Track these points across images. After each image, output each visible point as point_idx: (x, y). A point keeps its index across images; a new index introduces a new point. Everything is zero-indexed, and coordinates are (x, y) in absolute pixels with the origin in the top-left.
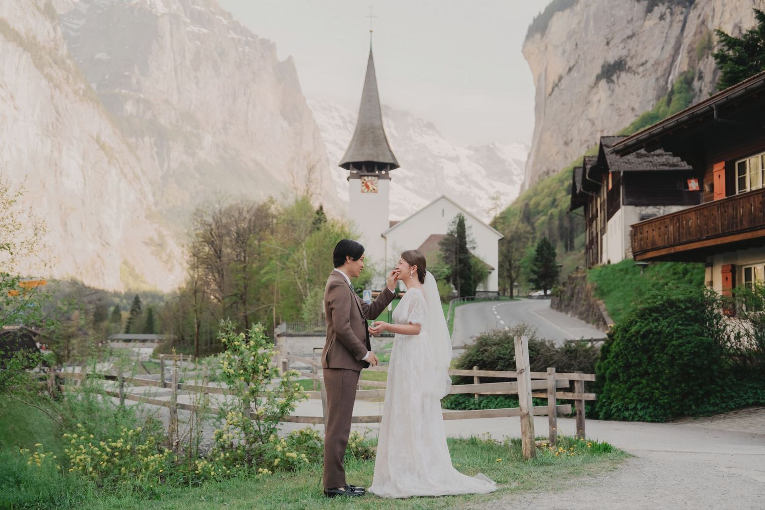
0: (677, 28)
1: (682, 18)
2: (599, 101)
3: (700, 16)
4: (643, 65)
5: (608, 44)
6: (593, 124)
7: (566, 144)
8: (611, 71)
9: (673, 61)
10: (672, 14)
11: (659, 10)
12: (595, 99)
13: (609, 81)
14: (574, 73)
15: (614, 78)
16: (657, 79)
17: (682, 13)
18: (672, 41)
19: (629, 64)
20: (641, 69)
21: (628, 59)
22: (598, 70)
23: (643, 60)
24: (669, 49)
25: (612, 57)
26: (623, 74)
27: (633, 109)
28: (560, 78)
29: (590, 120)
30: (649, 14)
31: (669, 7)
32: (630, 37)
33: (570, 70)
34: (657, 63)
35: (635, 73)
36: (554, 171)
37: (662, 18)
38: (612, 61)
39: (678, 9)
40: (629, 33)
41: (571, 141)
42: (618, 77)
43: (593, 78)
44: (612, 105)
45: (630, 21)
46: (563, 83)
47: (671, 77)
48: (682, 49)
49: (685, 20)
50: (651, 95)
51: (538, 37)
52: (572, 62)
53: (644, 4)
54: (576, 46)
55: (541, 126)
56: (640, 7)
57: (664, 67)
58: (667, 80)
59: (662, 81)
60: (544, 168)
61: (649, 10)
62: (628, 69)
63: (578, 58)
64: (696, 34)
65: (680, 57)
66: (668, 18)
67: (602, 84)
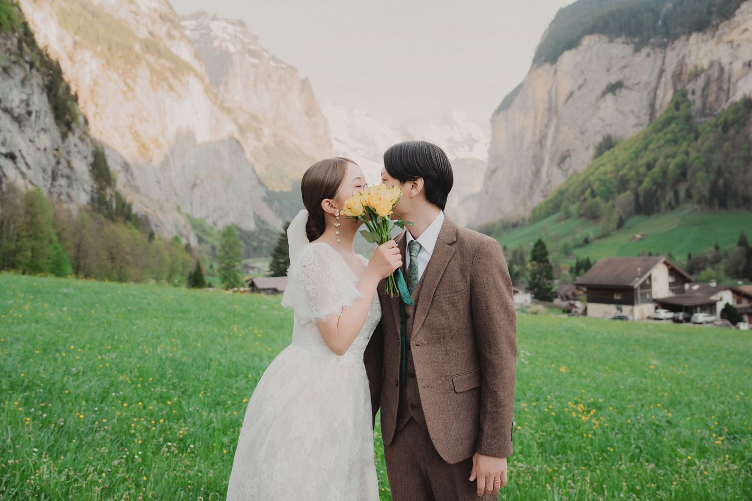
0: (659, 63)
1: (662, 55)
2: (606, 107)
3: (678, 55)
4: (637, 84)
5: (608, 71)
6: (603, 120)
7: (582, 133)
8: (614, 88)
10: (655, 53)
11: (645, 51)
12: (604, 105)
13: (614, 94)
14: (584, 89)
15: (617, 92)
16: (649, 94)
17: (661, 52)
18: (657, 70)
19: (626, 83)
20: (636, 87)
21: (625, 81)
22: (603, 87)
23: (637, 81)
24: (655, 74)
25: (613, 79)
26: (623, 91)
27: (633, 112)
28: (573, 92)
29: (601, 119)
30: (638, 54)
31: (652, 49)
32: (625, 67)
33: (580, 87)
34: (647, 84)
35: (631, 89)
36: (573, 150)
37: (648, 55)
38: (613, 82)
39: (658, 50)
40: (622, 64)
41: (586, 131)
42: (620, 92)
43: (599, 92)
44: (617, 109)
45: (623, 57)
46: (576, 95)
47: (658, 92)
48: (664, 74)
49: (664, 58)
50: (645, 103)
51: (547, 66)
52: (580, 82)
53: (632, 47)
54: (582, 72)
55: (554, 122)
56: (629, 49)
57: (653, 84)
58: (655, 94)
59: (652, 95)
60: (565, 148)
61: (637, 50)
62: (627, 87)
63: (585, 80)
64: (677, 66)
65: (663, 80)
66: (652, 55)
67: (609, 96)
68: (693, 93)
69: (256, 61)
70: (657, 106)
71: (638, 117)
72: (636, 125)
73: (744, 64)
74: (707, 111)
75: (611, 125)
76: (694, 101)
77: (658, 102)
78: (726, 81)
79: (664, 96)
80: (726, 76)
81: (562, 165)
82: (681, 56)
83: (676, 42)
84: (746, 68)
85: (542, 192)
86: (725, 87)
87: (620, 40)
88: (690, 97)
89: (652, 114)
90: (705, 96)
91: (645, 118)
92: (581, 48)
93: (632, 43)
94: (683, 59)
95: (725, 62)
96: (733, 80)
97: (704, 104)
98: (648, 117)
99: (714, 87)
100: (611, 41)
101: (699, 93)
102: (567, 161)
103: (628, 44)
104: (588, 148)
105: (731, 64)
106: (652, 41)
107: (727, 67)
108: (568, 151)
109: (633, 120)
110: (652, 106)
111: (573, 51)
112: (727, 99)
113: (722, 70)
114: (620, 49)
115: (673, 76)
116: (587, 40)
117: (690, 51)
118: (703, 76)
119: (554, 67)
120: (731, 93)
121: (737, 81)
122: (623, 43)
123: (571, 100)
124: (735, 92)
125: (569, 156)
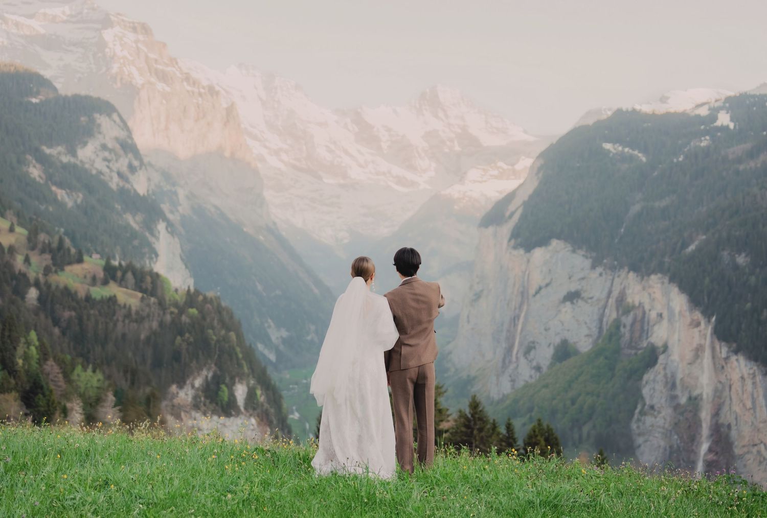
0: (608, 284)
1: (611, 277)
2: (566, 312)
3: (621, 284)
4: (591, 298)
5: (570, 278)
6: (563, 325)
7: (546, 330)
8: (572, 297)
9: (607, 301)
10: (606, 274)
11: (599, 270)
12: (564, 310)
13: (572, 303)
14: (549, 289)
15: (575, 301)
16: (599, 310)
17: (611, 275)
18: (607, 290)
19: (584, 295)
20: (590, 301)
21: (582, 292)
22: (564, 292)
23: (591, 295)
24: (605, 293)
25: (573, 287)
26: (580, 301)
27: (586, 323)
28: (540, 288)
29: (561, 322)
30: (594, 270)
31: (605, 269)
32: (583, 279)
33: (547, 285)
34: (599, 300)
35: (586, 302)
36: (538, 343)
37: (601, 275)
38: (573, 290)
39: (609, 272)
40: (581, 275)
41: (549, 329)
42: (577, 301)
43: (561, 296)
44: (574, 317)
45: (582, 269)
46: (543, 292)
47: (606, 310)
48: (611, 296)
49: (613, 280)
50: (596, 317)
51: (522, 251)
52: (547, 281)
53: (590, 260)
54: (550, 270)
55: (525, 307)
56: (588, 263)
57: (602, 303)
58: (604, 311)
59: (601, 311)
60: (531, 339)
61: (593, 267)
62: (583, 299)
63: (552, 279)
64: (619, 293)
65: (610, 300)
66: (604, 276)
67: (568, 304)
68: (625, 326)
69: (168, 89)
70: (604, 323)
71: (589, 329)
72: (587, 336)
73: (658, 314)
74: (633, 344)
75: (568, 330)
76: (625, 334)
77: (605, 320)
78: (646, 324)
79: (610, 316)
80: (646, 319)
81: (527, 355)
82: (622, 286)
83: (622, 270)
84: (659, 317)
85: (510, 376)
86: (646, 328)
87: (581, 252)
88: (622, 329)
89: (601, 328)
90: (632, 332)
91: (595, 331)
92: (550, 248)
93: (591, 257)
94: (624, 288)
95: (647, 307)
96: (651, 324)
97: (631, 338)
98: (598, 330)
99: (638, 326)
100: (574, 251)
101: (628, 328)
102: (532, 353)
103: (587, 258)
104: (549, 345)
105: (650, 310)
106: (605, 261)
107: (647, 312)
108: (533, 342)
109: (585, 331)
110: (601, 321)
111: (543, 248)
112: (647, 338)
113: (644, 313)
114: (580, 261)
115: (617, 301)
116: (555, 243)
117: (629, 284)
118: (632, 314)
119: (528, 255)
120: (649, 334)
121: (654, 325)
122: (583, 256)
123: (538, 296)
124: (652, 334)
125: (534, 348)
